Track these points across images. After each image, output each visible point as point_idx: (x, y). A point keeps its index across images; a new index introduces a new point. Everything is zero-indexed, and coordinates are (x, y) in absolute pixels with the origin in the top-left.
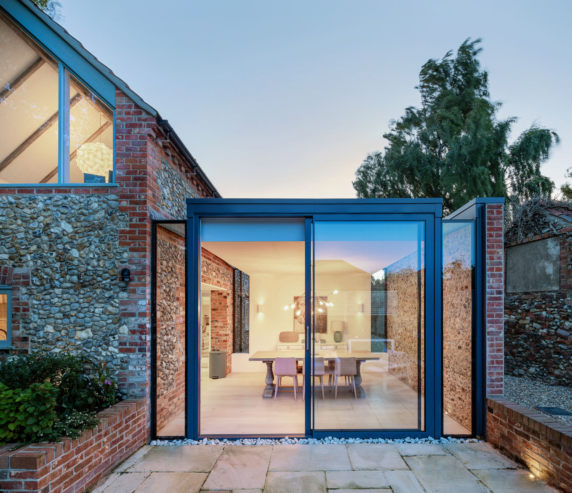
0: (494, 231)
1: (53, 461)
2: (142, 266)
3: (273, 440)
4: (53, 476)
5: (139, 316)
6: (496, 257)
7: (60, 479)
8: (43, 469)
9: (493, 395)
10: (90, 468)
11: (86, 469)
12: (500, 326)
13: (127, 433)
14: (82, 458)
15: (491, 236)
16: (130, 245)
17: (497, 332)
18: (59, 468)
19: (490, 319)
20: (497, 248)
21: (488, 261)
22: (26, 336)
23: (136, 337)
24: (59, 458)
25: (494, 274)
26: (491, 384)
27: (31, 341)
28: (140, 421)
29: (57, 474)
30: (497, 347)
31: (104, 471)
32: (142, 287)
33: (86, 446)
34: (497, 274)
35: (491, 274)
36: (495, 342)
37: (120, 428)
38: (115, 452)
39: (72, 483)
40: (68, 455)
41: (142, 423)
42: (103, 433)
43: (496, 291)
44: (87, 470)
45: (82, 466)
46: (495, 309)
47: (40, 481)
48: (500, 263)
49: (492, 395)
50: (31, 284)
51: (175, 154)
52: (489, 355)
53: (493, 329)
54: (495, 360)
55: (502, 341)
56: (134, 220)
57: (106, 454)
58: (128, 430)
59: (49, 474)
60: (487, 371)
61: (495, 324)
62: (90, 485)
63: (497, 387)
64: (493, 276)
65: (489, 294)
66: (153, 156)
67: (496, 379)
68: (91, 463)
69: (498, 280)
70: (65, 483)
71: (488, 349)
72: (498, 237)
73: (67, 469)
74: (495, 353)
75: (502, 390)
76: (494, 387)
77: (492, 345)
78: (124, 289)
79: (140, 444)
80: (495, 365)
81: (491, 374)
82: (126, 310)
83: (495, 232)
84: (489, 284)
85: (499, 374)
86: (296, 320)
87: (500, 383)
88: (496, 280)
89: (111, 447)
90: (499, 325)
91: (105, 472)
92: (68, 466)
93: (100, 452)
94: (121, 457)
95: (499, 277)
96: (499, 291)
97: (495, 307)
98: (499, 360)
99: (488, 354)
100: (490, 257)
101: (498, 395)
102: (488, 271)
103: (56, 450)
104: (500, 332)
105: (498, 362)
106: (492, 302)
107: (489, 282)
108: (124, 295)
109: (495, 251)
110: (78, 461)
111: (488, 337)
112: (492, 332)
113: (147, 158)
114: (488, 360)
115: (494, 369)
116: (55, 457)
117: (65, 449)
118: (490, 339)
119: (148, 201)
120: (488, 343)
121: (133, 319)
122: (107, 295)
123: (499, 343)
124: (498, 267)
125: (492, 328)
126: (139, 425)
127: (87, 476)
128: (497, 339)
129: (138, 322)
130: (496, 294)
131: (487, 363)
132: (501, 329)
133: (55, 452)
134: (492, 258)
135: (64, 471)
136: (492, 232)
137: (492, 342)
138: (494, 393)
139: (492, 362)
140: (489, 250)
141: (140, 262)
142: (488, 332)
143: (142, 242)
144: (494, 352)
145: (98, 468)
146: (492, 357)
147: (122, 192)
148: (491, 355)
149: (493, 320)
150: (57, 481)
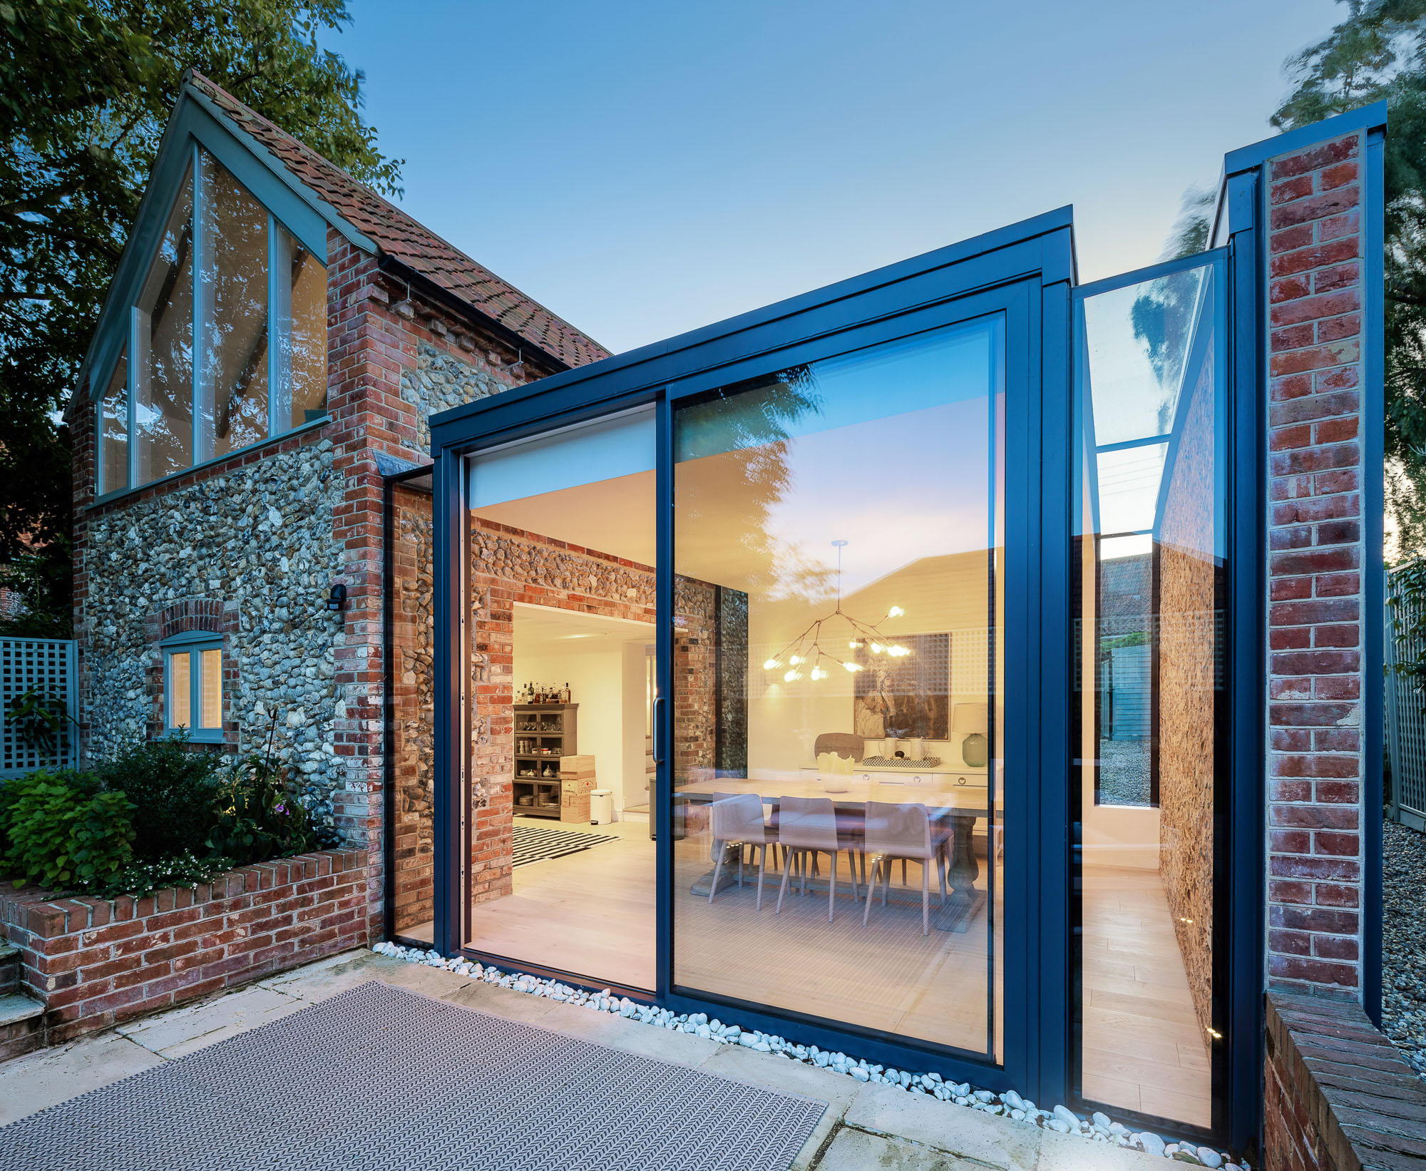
0: (1308, 266)
1: (86, 931)
2: (361, 576)
3: (580, 991)
4: (87, 958)
5: (359, 681)
6: (1322, 379)
7: (103, 966)
8: (59, 940)
9: (1303, 986)
10: (189, 963)
11: (178, 962)
12: (1343, 683)
13: (304, 913)
14: (165, 938)
15: (1293, 290)
16: (345, 536)
17: (1326, 708)
18: (102, 946)
19: (1285, 652)
20: (1325, 337)
21: (1273, 404)
22: (236, 720)
23: (355, 722)
24: (103, 929)
25: (1310, 457)
26: (1287, 935)
27: (242, 730)
28: (347, 897)
29: (97, 956)
30: (1322, 773)
31: (230, 977)
32: (361, 621)
33: (176, 919)
34: (1323, 452)
35: (1294, 458)
36: (1312, 754)
37: (282, 901)
38: (267, 945)
39: (139, 982)
40: (127, 926)
41: (355, 901)
42: (227, 900)
43: (1322, 530)
44: (179, 964)
45: (167, 954)
46: (1312, 608)
47: (53, 962)
48: (1346, 402)
49: (1294, 985)
50: (241, 629)
51: (458, 328)
52: (1278, 811)
53: (1305, 695)
54: (1312, 832)
55: (1354, 747)
56: (351, 483)
57: (238, 945)
58: (307, 909)
59: (74, 952)
60: (1269, 878)
61: (1312, 677)
62: (190, 994)
63: (1323, 953)
64: (1300, 464)
65: (1279, 544)
66: (388, 341)
67: (1318, 915)
68: (191, 954)
69: (1333, 478)
70: (120, 978)
71: (1273, 782)
72: (1333, 285)
73: (123, 953)
74: (1313, 803)
75: (1352, 970)
76: (1305, 951)
77: (1294, 768)
78: (341, 627)
79: (348, 943)
80: (1312, 855)
81: (1289, 891)
82: (341, 668)
83: (1314, 273)
84: (1281, 503)
85: (1333, 894)
86: (861, 704)
87: (1339, 937)
88: (1323, 481)
89: (253, 932)
90: (1334, 681)
91: (235, 980)
92: (127, 948)
93: (219, 937)
94: (284, 959)
95: (1339, 463)
96: (1336, 526)
97: (1314, 598)
98: (1334, 836)
99: (1272, 802)
100: (1288, 384)
101: (1332, 990)
102: (1276, 446)
103: (93, 912)
104: (1344, 711)
105: (1325, 843)
106: (1298, 581)
107: (1281, 494)
108: (340, 638)
109: (1314, 354)
110: (155, 944)
111: (1271, 730)
112: (1299, 709)
113: (368, 350)
114: (1274, 828)
115: (1306, 870)
116: (90, 924)
117: (117, 913)
118: (1287, 740)
119: (370, 438)
120: (1273, 757)
121: (350, 687)
122: (320, 642)
123: (1335, 758)
124: (1334, 423)
125: (1296, 694)
126: (344, 905)
127: (181, 977)
128: (1322, 741)
129: (357, 693)
130: (1322, 541)
131: (1268, 844)
132: (1350, 693)
133: (90, 916)
134: (1295, 389)
135: (115, 955)
136: (1299, 277)
137: (1296, 754)
138: (1308, 978)
139: (1300, 842)
140: (1282, 355)
141: (358, 570)
142: (1276, 711)
143: (362, 527)
144: (1307, 797)
145: (214, 967)
146: (1294, 816)
147: (335, 430)
148: (1292, 810)
149: (1301, 657)
150: (97, 969)
